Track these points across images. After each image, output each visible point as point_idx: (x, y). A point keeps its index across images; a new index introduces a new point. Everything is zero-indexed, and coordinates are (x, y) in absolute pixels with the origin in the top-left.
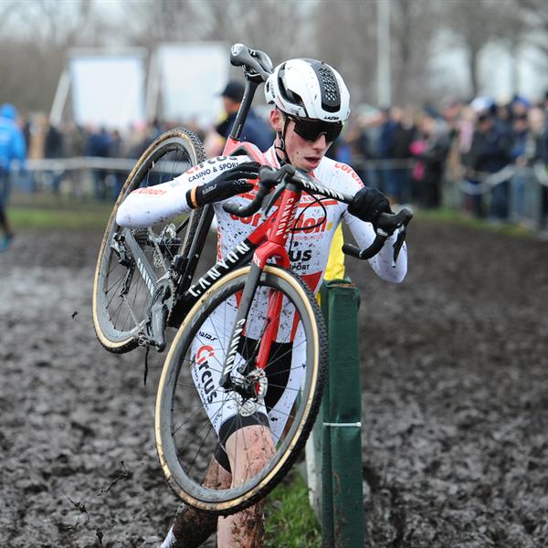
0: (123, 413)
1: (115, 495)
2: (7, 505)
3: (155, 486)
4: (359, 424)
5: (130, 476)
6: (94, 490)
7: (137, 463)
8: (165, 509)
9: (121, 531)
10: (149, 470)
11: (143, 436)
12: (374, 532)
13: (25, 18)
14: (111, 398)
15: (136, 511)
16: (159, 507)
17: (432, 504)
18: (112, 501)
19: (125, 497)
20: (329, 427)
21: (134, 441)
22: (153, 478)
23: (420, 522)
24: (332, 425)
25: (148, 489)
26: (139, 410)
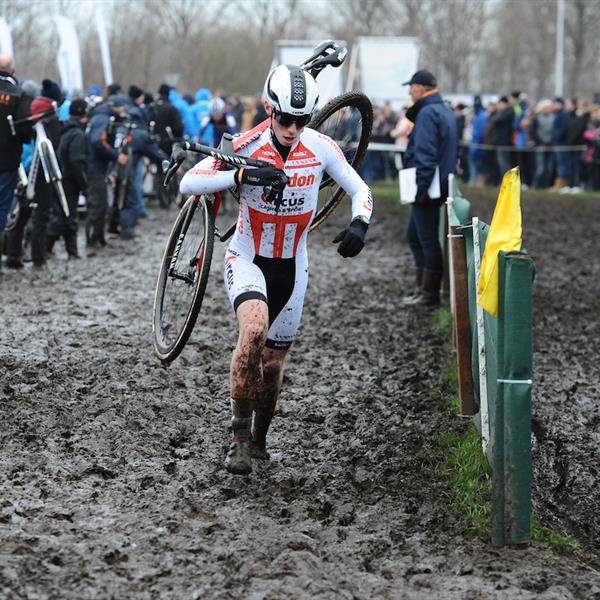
0: (318, 365)
1: (308, 437)
2: (213, 442)
3: (345, 430)
4: (530, 382)
5: (321, 420)
6: (290, 431)
7: (329, 409)
8: (352, 451)
9: (313, 468)
10: (339, 415)
11: (335, 385)
12: (539, 478)
13: (240, 9)
14: (307, 351)
15: (327, 452)
16: (348, 449)
17: (593, 455)
18: (306, 442)
19: (317, 438)
20: (502, 383)
21: (327, 389)
22: (343, 423)
23: (581, 471)
24: (505, 381)
25: (338, 433)
26: (331, 362)
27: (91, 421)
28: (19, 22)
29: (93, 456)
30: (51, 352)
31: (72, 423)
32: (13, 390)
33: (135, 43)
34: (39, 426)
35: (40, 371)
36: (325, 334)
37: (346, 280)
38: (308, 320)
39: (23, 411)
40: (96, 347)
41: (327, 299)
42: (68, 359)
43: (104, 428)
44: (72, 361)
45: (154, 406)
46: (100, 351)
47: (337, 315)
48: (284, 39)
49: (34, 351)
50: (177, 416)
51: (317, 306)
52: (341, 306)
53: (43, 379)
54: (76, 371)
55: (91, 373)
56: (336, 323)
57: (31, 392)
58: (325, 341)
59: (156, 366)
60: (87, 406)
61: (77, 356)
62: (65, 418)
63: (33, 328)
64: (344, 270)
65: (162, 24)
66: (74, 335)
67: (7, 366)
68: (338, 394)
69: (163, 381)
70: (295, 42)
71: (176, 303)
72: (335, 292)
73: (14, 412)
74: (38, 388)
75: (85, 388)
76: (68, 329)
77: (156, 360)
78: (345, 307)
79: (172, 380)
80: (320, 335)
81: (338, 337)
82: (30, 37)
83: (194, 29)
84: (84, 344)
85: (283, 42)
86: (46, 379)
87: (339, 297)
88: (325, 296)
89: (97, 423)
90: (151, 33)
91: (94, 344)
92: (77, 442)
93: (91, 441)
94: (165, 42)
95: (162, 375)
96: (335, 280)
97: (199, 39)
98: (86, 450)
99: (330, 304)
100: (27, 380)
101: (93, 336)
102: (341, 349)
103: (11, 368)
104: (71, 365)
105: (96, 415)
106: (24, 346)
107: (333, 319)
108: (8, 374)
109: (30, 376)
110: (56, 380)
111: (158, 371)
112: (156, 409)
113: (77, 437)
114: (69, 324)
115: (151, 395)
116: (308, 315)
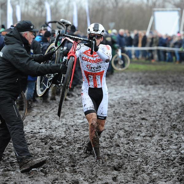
0: (172, 137)
6: (162, 164)
7: (176, 155)
10: (181, 158)
11: (179, 145)
21: (175, 147)
25: (181, 165)
26: (177, 136)
27: (83, 160)
28: (52, 4)
29: (84, 174)
30: (67, 133)
31: (76, 161)
32: (53, 148)
33: (98, 11)
34: (63, 162)
35: (63, 140)
36: (174, 125)
37: (182, 103)
38: (167, 119)
39: (57, 156)
40: (84, 131)
41: (175, 111)
42: (74, 136)
43: (88, 163)
44: (75, 136)
45: (108, 154)
46: (86, 132)
47: (179, 117)
48: (156, 8)
49: (60, 132)
50: (117, 158)
51: (171, 114)
52: (180, 114)
53: (64, 144)
54: (77, 140)
55: (83, 141)
56: (178, 121)
57: (60, 149)
58: (174, 128)
59: (108, 138)
60: (81, 154)
61: (77, 134)
62: (73, 159)
63: (60, 124)
64: (181, 99)
65: (108, 3)
66: (75, 126)
67: (50, 139)
68: (180, 149)
69: (111, 144)
70: (160, 9)
71: (115, 113)
72: (178, 108)
73: (53, 157)
74: (62, 147)
75: (81, 147)
76: (73, 124)
77: (108, 136)
78: (182, 114)
79: (114, 144)
80: (172, 125)
81: (179, 126)
82: (57, 9)
83: (120, 5)
84: (80, 130)
85: (155, 9)
86: (65, 144)
87: (179, 110)
88: (174, 110)
89: (85, 161)
90: (103, 7)
91: (83, 129)
92: (78, 168)
93: (83, 168)
94: (109, 10)
95: (110, 142)
96: (178, 103)
97: (122, 9)
98: (82, 172)
99: (176, 113)
100: (58, 144)
101: (83, 127)
102: (181, 131)
103: (52, 139)
104: (75, 138)
105: (85, 158)
106: (56, 131)
107: (177, 119)
108: (51, 142)
109: (59, 143)
110: (69, 144)
111: (108, 140)
112: (108, 155)
113: (78, 167)
114: (74, 122)
115: (106, 149)
116: (167, 117)
